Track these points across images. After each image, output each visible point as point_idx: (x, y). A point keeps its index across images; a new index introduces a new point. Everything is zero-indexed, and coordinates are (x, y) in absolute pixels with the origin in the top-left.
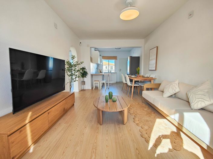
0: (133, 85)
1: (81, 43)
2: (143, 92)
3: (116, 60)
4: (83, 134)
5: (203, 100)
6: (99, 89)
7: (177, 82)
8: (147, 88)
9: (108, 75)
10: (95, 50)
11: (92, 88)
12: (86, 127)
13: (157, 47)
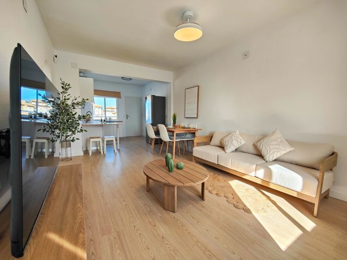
0: (175, 140)
1: (56, 56)
2: (194, 148)
3: (119, 99)
4: (163, 238)
5: (278, 150)
6: (102, 153)
7: (238, 133)
8: (197, 143)
9: (117, 125)
10: (80, 76)
11: (86, 152)
12: (155, 226)
13: (198, 86)
